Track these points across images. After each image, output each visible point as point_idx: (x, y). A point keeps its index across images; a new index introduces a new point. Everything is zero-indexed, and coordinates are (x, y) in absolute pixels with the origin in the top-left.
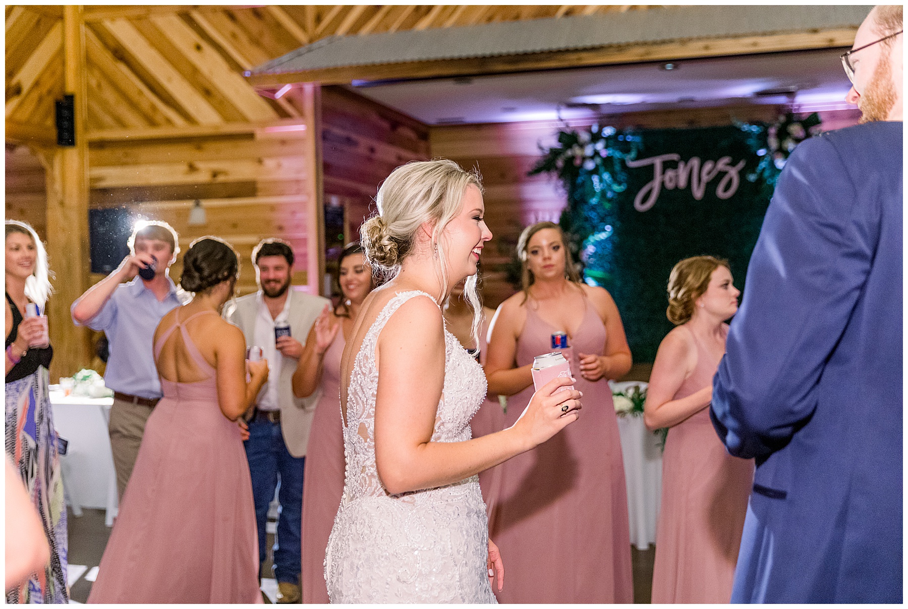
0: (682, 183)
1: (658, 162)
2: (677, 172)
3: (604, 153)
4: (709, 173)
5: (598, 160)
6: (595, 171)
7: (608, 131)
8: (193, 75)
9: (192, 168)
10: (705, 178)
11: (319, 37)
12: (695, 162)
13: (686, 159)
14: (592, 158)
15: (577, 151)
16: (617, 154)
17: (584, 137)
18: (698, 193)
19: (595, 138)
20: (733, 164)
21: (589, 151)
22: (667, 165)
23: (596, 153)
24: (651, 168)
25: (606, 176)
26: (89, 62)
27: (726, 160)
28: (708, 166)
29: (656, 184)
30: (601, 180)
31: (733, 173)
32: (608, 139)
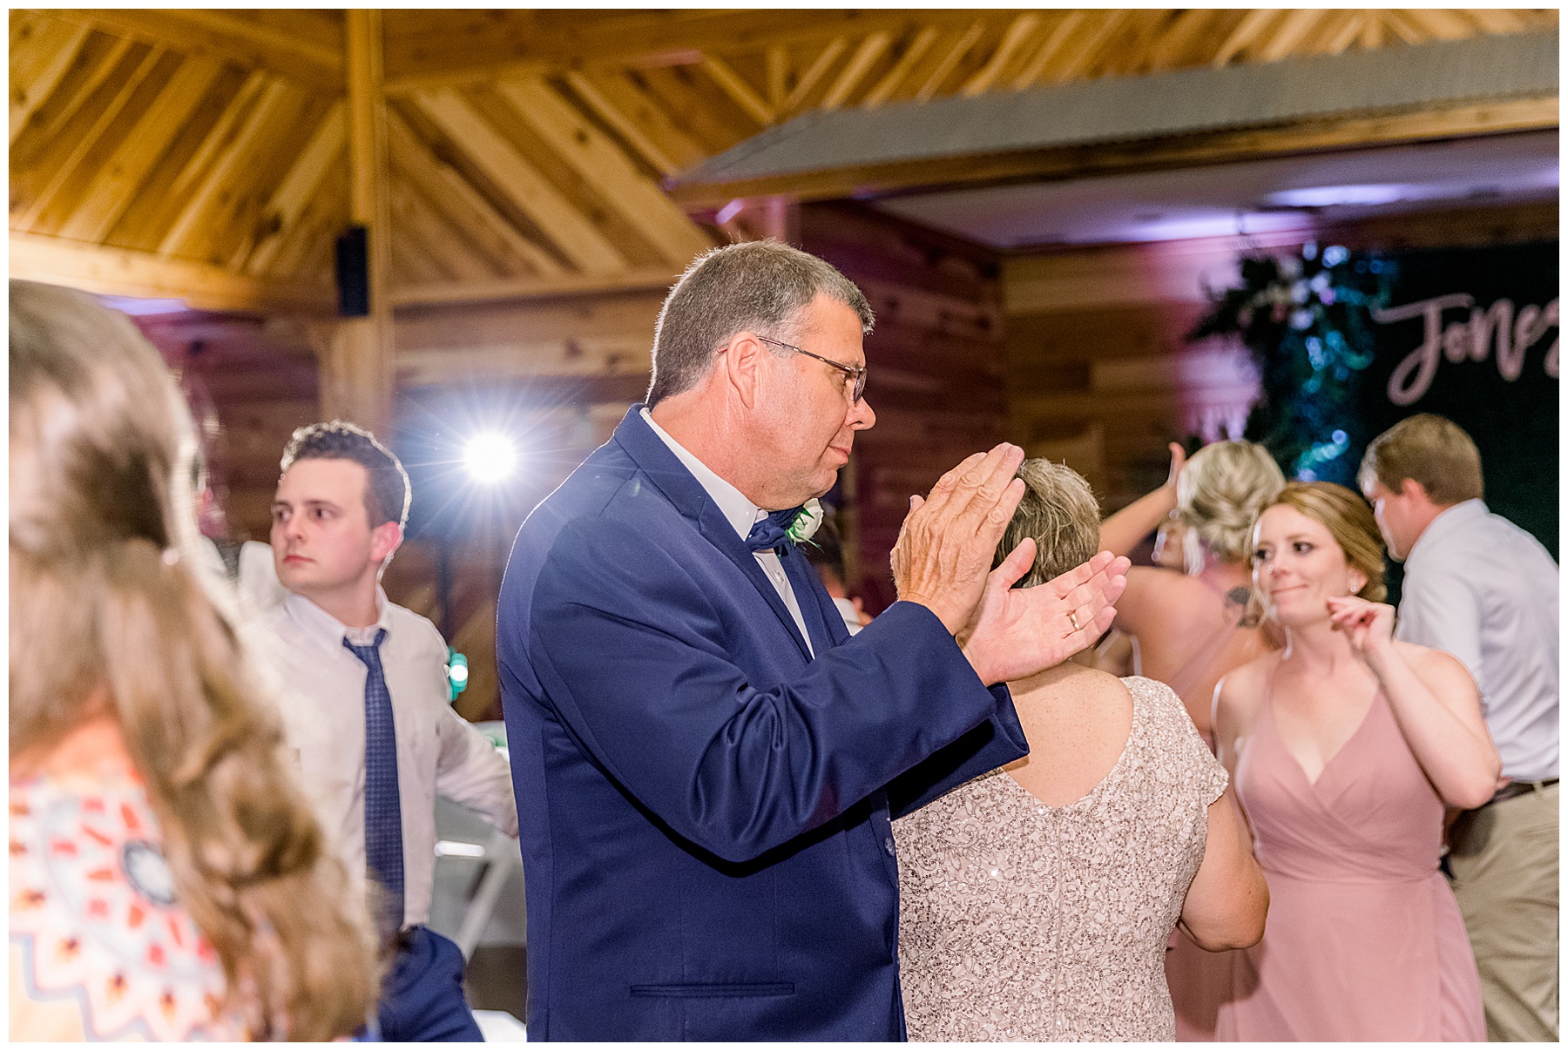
0: (1479, 347)
1: (1432, 311)
2: (1468, 329)
3: (1328, 297)
4: (1530, 329)
5: (1318, 309)
6: (1314, 330)
7: (1335, 255)
8: (571, 187)
9: (573, 351)
10: (1523, 339)
11: (794, 112)
12: (1503, 310)
13: (1485, 304)
14: (1306, 306)
15: (1276, 295)
16: (1354, 298)
17: (1290, 267)
18: (1510, 367)
19: (1311, 268)
21: (1298, 293)
22: (1452, 317)
23: (1313, 298)
24: (1418, 324)
25: (1334, 339)
26: (391, 169)
28: (1529, 316)
29: (1429, 354)
30: (1324, 347)
32: (1335, 270)
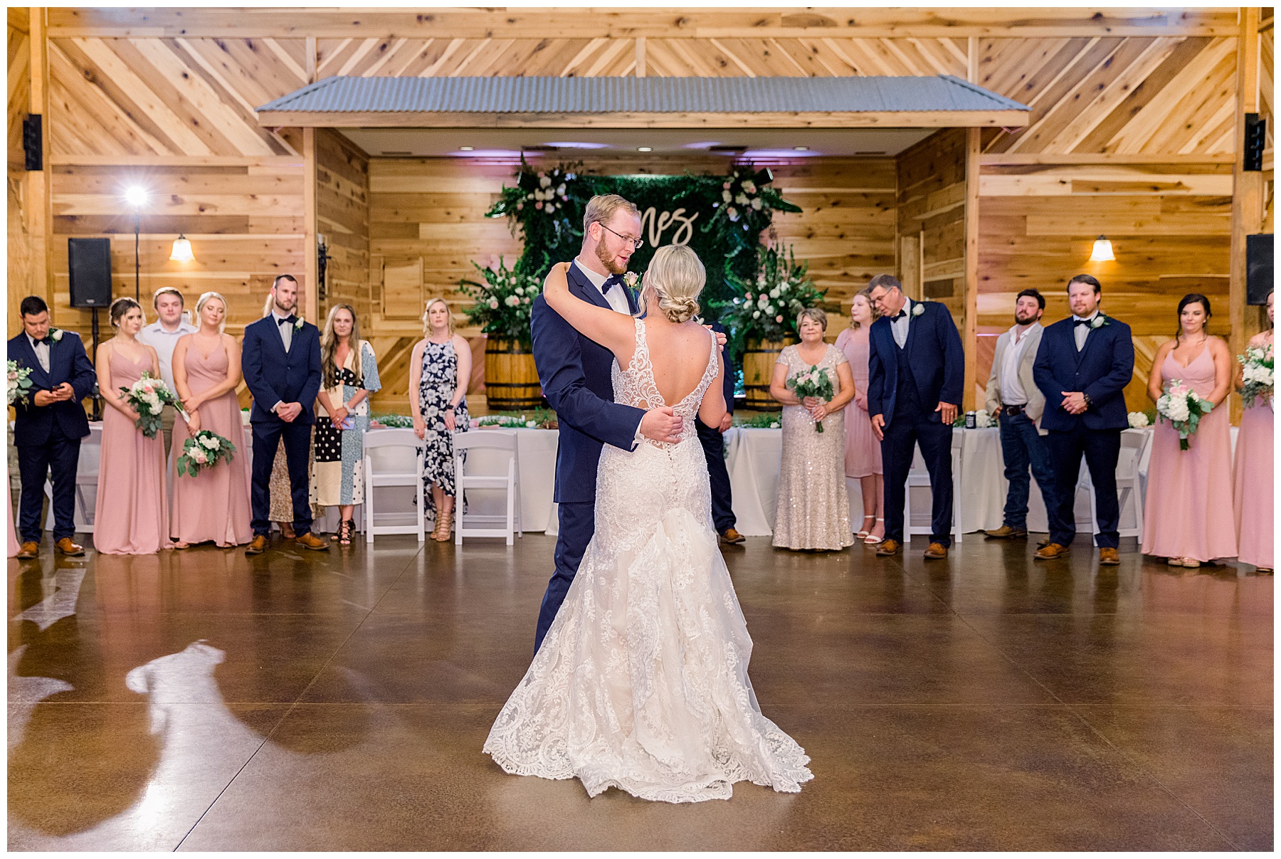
3: (565, 198)
4: (665, 223)
5: (559, 205)
6: (557, 215)
7: (570, 176)
8: (178, 104)
9: (176, 199)
10: (661, 228)
12: (652, 211)
14: (553, 202)
15: (539, 195)
16: (578, 200)
17: (545, 181)
18: (655, 241)
19: (556, 183)
20: (687, 215)
21: (550, 195)
23: (557, 198)
25: (566, 220)
27: (682, 211)
28: (665, 216)
30: (562, 224)
31: (688, 223)
32: (569, 183)
